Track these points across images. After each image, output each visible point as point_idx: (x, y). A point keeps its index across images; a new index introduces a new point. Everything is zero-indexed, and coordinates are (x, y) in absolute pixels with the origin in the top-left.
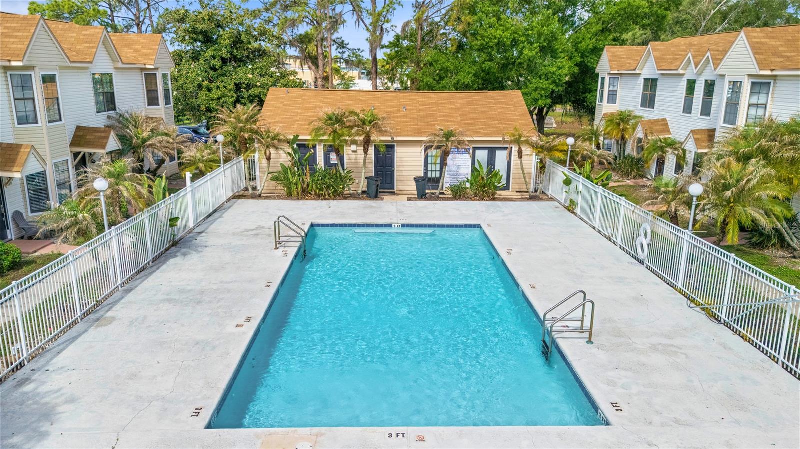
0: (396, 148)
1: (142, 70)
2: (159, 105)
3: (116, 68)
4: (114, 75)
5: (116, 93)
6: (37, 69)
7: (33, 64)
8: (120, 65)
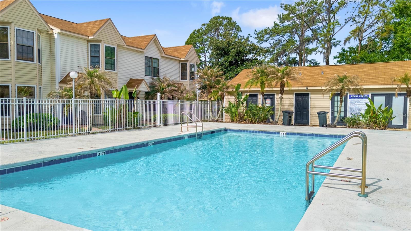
0: (310, 96)
1: (180, 61)
2: (186, 80)
3: (162, 57)
4: (160, 60)
5: (160, 69)
6: (103, 42)
7: (100, 39)
8: (164, 55)
